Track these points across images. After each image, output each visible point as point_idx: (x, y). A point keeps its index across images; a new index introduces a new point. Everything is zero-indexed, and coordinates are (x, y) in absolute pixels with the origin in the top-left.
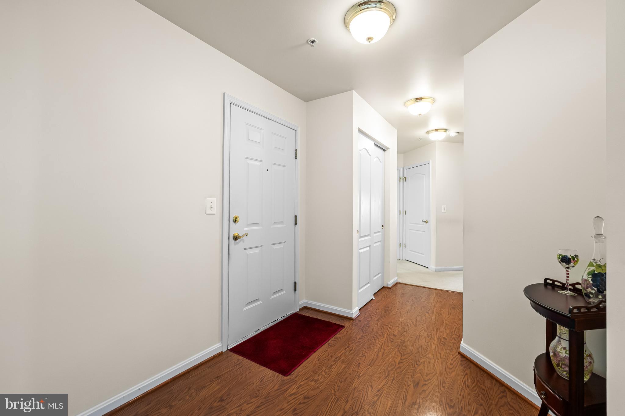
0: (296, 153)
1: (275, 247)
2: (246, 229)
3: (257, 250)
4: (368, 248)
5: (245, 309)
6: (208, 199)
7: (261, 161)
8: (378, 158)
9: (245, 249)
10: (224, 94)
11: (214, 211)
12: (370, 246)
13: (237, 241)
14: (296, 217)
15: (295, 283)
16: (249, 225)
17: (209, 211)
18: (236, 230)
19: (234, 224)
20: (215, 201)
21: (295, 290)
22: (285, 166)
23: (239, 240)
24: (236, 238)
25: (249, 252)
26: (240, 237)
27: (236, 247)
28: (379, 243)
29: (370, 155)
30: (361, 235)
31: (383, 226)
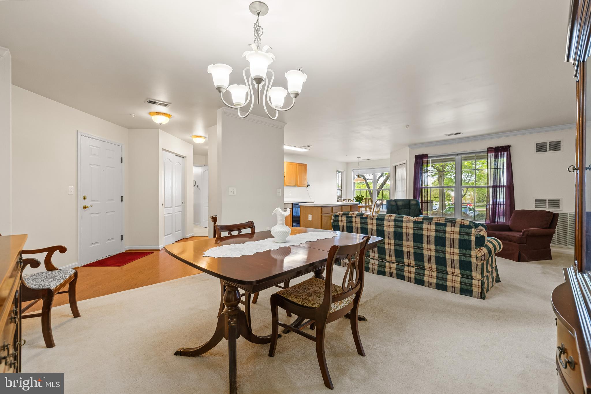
0: (122, 160)
1: (108, 214)
2: (90, 203)
3: (97, 215)
4: (171, 214)
5: (91, 246)
6: (69, 187)
7: (99, 165)
8: (179, 163)
9: (90, 214)
10: (77, 131)
11: (72, 193)
12: (172, 213)
13: (85, 209)
14: (122, 197)
15: (122, 236)
16: (93, 201)
17: (70, 193)
18: (85, 203)
19: (84, 200)
20: (72, 188)
21: (122, 239)
22: (114, 167)
23: (86, 209)
24: (85, 208)
25: (92, 216)
26: (87, 207)
27: (86, 213)
28: (180, 212)
29: (172, 162)
30: (166, 207)
31: (183, 202)
